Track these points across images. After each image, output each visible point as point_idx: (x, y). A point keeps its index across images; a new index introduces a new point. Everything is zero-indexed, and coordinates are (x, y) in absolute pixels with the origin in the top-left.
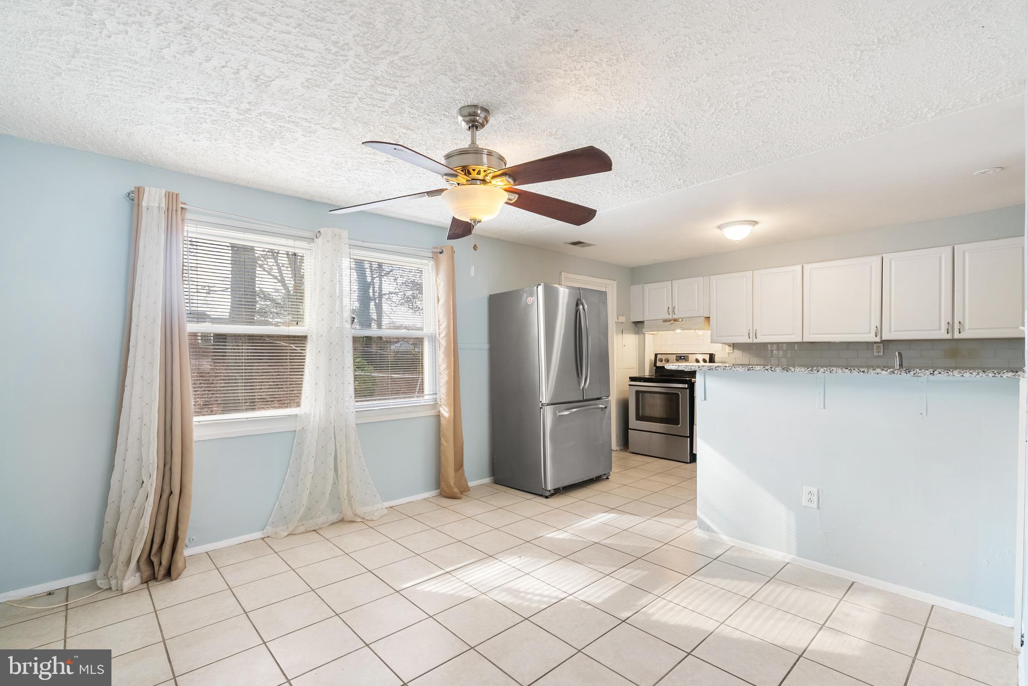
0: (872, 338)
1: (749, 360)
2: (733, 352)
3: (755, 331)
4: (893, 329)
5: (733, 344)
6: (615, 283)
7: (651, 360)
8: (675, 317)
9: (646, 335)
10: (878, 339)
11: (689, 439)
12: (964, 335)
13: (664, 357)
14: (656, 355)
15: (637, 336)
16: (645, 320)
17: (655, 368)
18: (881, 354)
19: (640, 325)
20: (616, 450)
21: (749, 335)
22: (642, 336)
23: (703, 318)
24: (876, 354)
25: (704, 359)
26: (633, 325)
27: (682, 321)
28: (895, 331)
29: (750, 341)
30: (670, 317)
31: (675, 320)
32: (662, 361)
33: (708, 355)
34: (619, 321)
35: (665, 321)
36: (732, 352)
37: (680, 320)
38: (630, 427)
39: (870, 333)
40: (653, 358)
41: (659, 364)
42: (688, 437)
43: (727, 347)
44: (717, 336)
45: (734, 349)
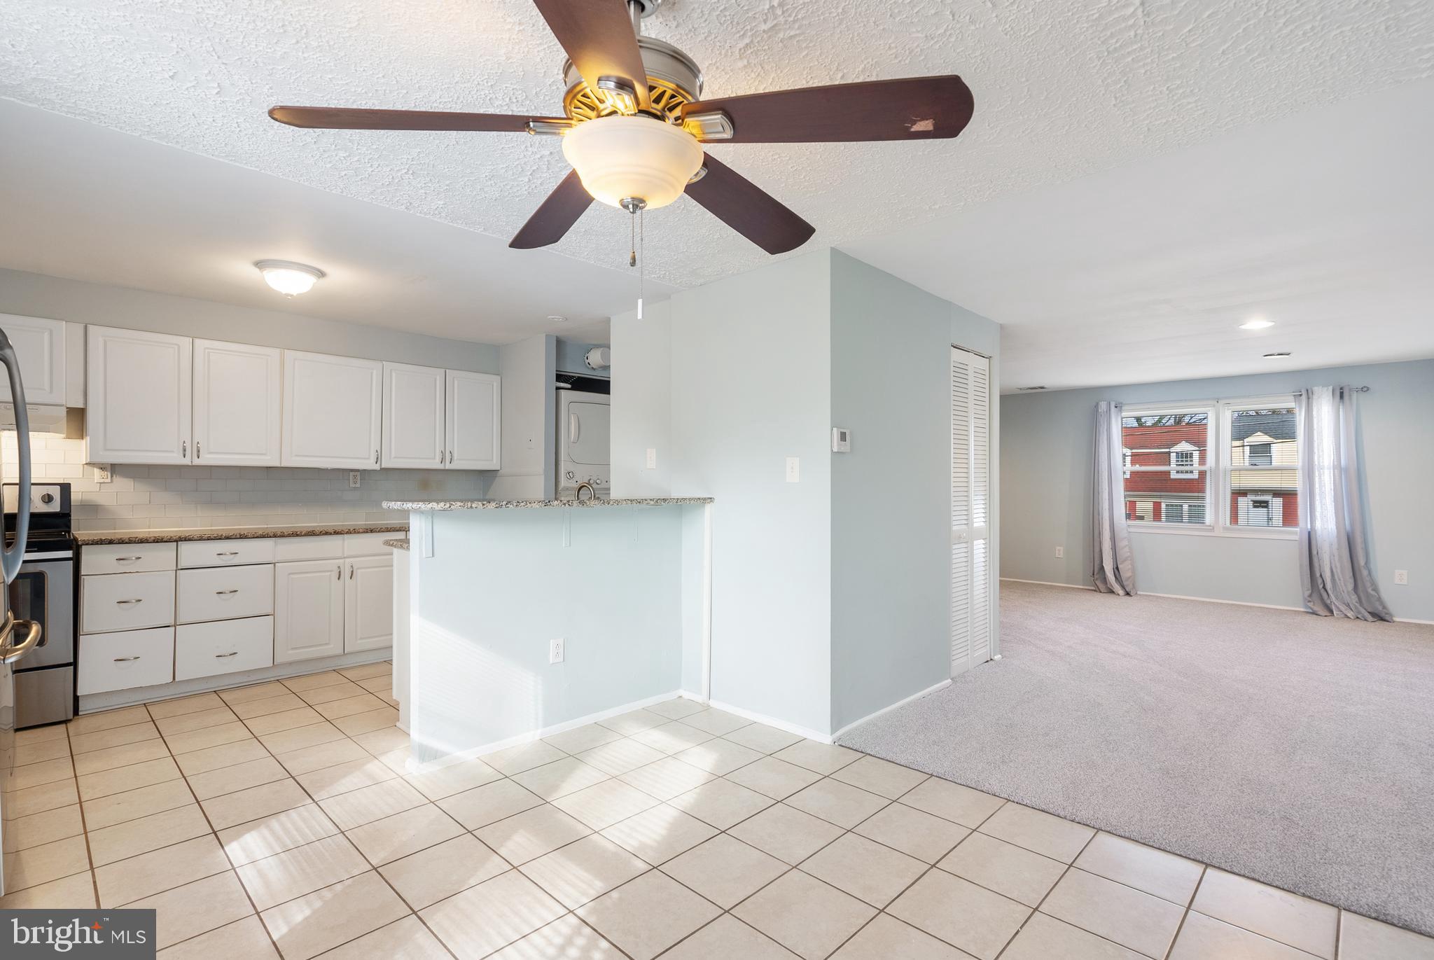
0: (370, 465)
2: (112, 482)
3: (196, 445)
4: (393, 455)
10: (377, 467)
12: (454, 466)
18: (358, 485)
21: (184, 450)
23: (63, 411)
24: (352, 485)
25: (46, 495)
28: (395, 458)
29: (187, 461)
33: (59, 487)
36: (109, 480)
39: (368, 459)
43: (98, 472)
44: (107, 450)
45: (114, 476)
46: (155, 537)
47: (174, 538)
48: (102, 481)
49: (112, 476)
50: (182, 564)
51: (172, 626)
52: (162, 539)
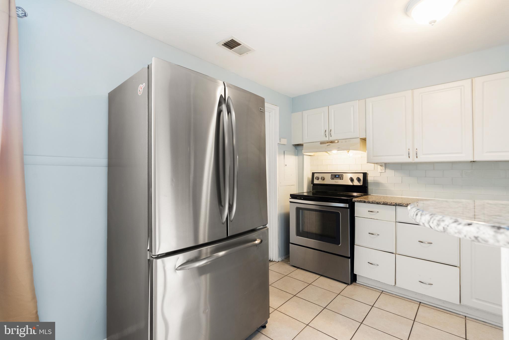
1: (402, 178)
3: (415, 150)
5: (385, 164)
6: (277, 109)
7: (308, 178)
8: (331, 139)
9: (305, 156)
11: (350, 260)
13: (320, 176)
14: (313, 174)
15: (297, 157)
16: (304, 142)
17: (312, 185)
19: (299, 148)
20: (279, 262)
21: (409, 154)
22: (301, 157)
23: (359, 140)
25: (358, 177)
26: (294, 147)
27: (338, 142)
29: (410, 160)
30: (327, 139)
31: (332, 142)
32: (318, 179)
33: (362, 174)
34: (282, 143)
35: (322, 143)
36: (384, 171)
37: (336, 142)
38: (291, 242)
40: (310, 176)
41: (316, 182)
42: (348, 258)
43: (379, 167)
44: (374, 156)
45: (386, 169)
46: (384, 202)
47: (393, 204)
48: (381, 171)
49: (385, 169)
50: (398, 220)
51: (394, 254)
52: (387, 203)
